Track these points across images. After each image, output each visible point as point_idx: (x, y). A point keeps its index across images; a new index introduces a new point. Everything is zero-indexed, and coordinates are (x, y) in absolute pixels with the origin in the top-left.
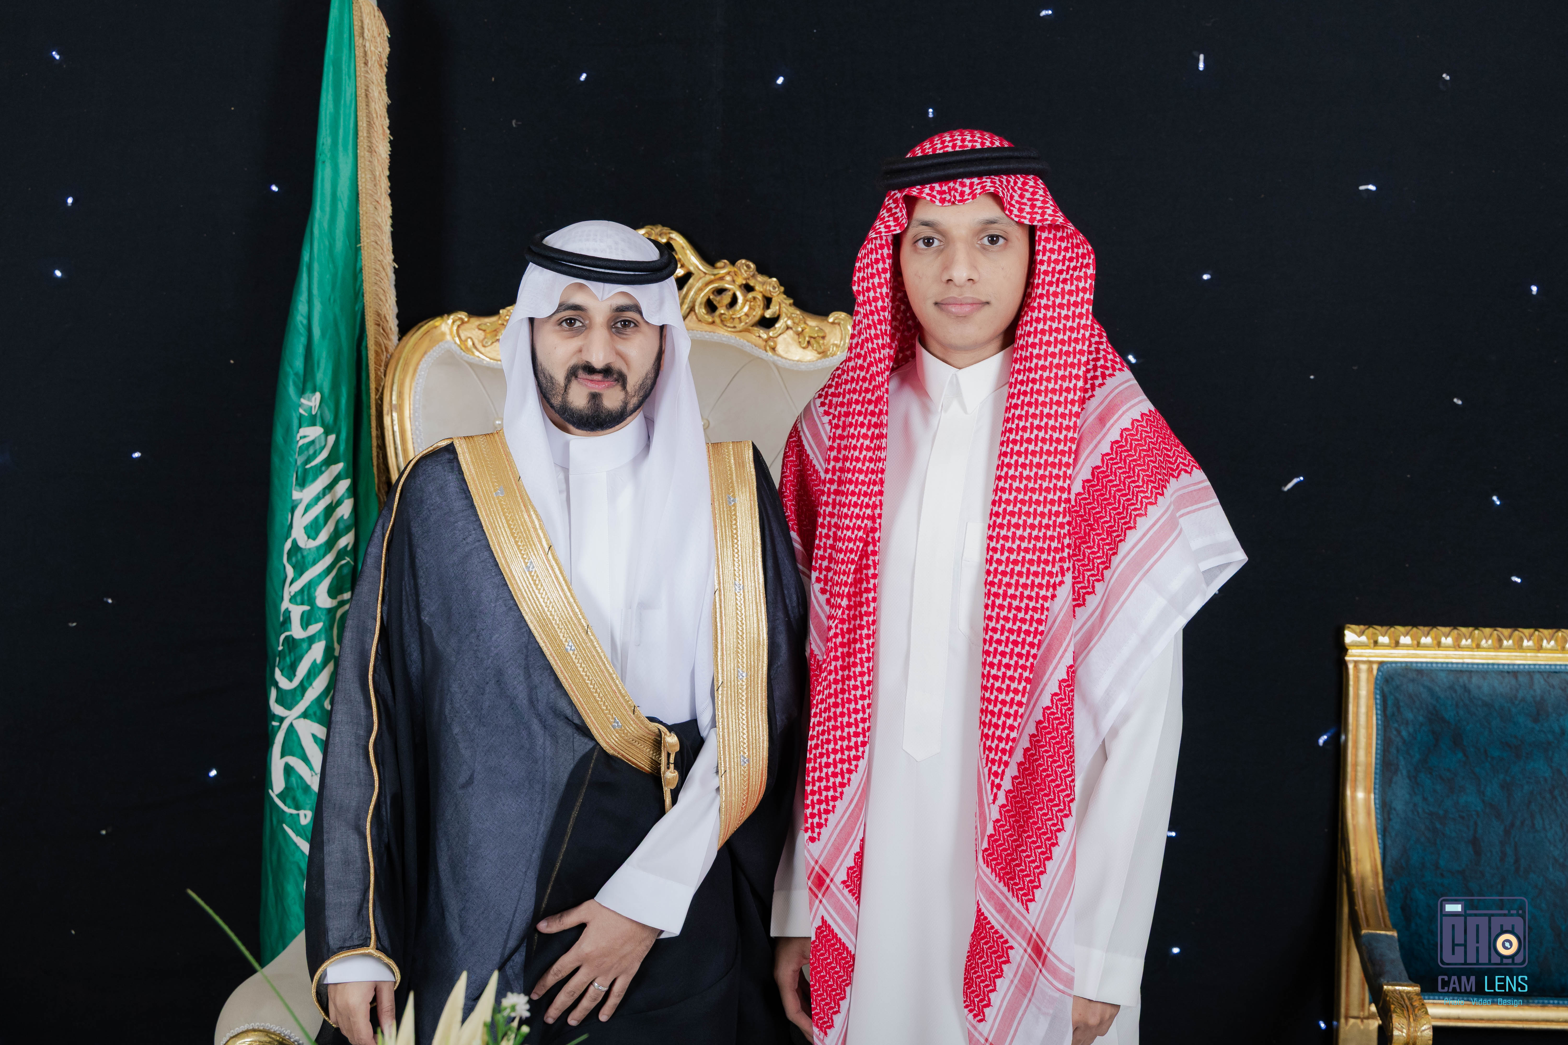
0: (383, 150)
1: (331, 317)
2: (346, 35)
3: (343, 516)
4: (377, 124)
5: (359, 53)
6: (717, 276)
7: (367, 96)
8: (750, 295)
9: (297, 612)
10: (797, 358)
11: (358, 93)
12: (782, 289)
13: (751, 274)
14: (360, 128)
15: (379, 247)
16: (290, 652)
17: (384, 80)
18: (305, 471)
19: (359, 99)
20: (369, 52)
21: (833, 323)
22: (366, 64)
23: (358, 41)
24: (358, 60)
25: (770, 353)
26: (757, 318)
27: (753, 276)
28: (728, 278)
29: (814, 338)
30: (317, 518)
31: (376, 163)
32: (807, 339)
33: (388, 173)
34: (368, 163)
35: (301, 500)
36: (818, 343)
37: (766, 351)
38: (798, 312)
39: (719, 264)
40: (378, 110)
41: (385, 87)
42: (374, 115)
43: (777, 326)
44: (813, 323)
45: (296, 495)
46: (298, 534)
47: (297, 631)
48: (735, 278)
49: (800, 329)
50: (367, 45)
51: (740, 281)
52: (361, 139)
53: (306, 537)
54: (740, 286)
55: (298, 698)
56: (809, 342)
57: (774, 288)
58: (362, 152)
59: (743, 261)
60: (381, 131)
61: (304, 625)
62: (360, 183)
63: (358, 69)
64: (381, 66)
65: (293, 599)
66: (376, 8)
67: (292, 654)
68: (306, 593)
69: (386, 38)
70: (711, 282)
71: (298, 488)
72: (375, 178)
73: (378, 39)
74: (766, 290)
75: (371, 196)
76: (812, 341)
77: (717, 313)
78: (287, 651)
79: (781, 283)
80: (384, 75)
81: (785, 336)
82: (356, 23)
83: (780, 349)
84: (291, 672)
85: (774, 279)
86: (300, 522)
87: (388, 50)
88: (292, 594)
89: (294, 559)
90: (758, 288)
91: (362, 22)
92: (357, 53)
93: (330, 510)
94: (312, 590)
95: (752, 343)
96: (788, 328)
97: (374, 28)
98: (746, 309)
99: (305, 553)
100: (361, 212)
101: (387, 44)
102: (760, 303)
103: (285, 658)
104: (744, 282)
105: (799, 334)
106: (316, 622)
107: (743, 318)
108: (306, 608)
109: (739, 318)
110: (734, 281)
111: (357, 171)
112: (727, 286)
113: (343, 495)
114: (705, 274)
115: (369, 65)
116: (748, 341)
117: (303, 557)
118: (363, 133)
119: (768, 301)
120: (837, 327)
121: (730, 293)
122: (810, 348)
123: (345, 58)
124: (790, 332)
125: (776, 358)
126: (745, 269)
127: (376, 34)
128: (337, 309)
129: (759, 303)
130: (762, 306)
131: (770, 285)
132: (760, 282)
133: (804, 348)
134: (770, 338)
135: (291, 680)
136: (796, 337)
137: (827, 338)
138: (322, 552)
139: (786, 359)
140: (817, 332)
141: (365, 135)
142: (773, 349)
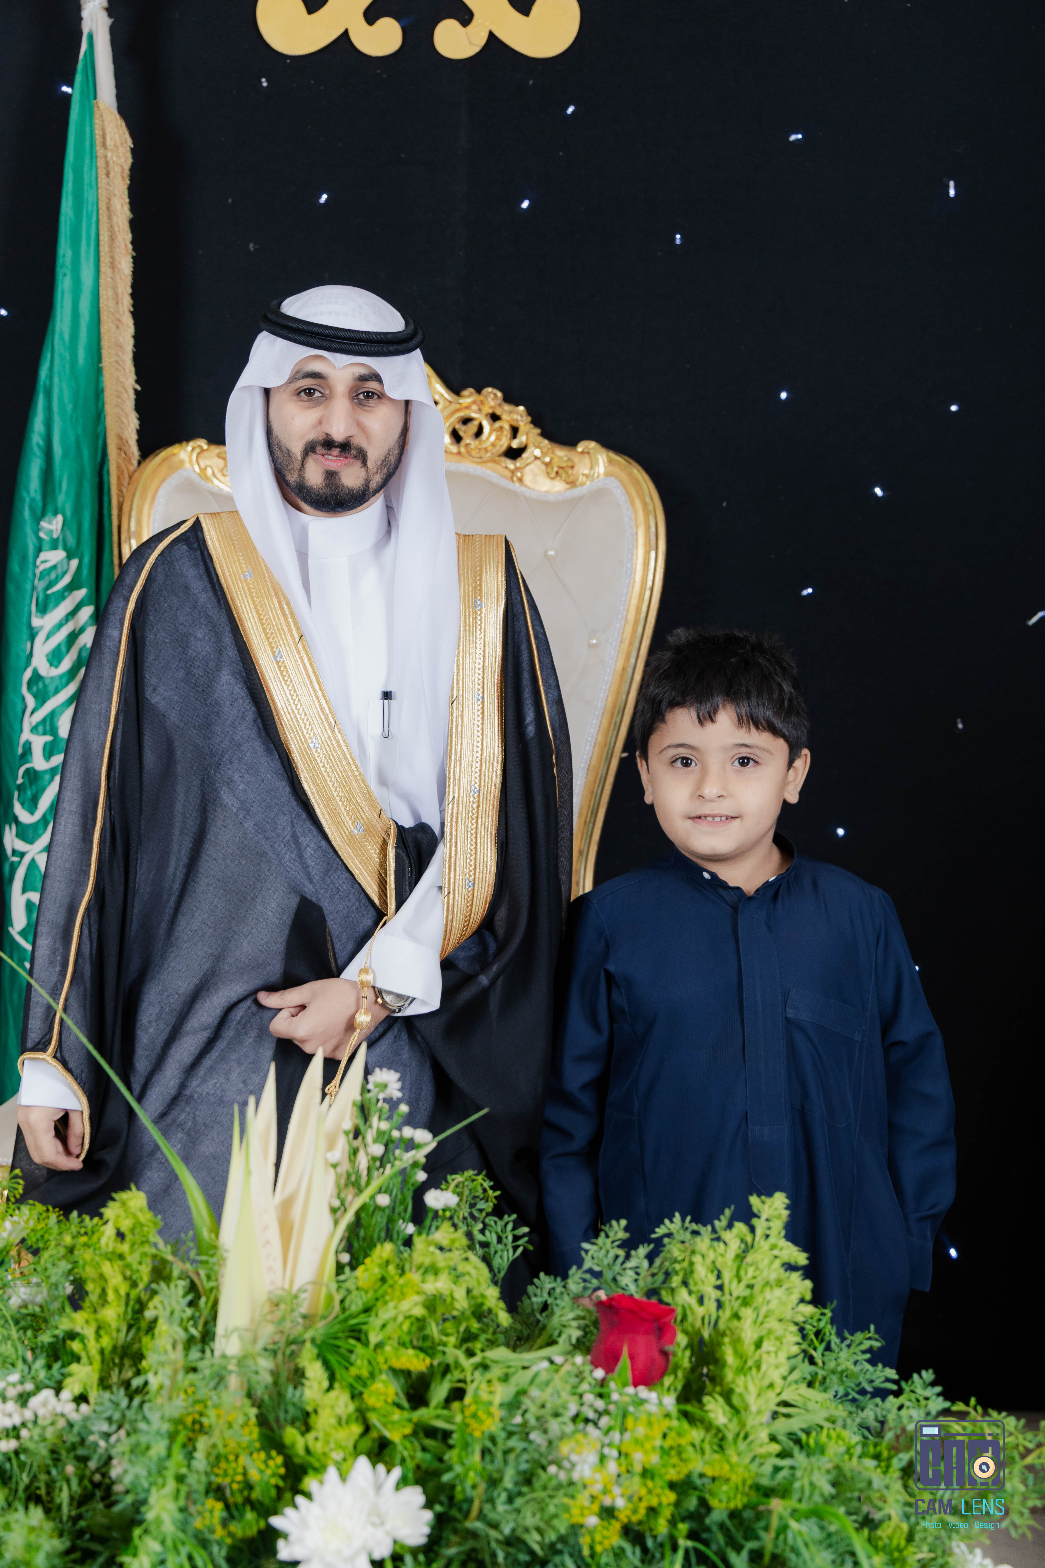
0: (126, 265)
1: (72, 438)
2: (87, 144)
3: (85, 645)
4: (119, 237)
5: (101, 163)
6: (464, 405)
7: (108, 209)
8: (497, 424)
9: (38, 742)
10: (545, 489)
11: (100, 206)
12: (529, 419)
13: (499, 402)
14: (102, 243)
15: (120, 368)
16: (31, 784)
17: (126, 192)
18: (47, 597)
19: (101, 211)
20: (111, 162)
21: (582, 452)
22: (108, 175)
23: (100, 151)
24: (99, 170)
25: (517, 484)
26: (504, 448)
27: (500, 405)
28: (475, 407)
29: (563, 468)
30: (59, 646)
31: (118, 280)
32: (555, 469)
33: (130, 291)
34: (109, 280)
35: (42, 627)
36: (567, 473)
37: (513, 481)
38: (546, 442)
39: (466, 393)
40: (120, 223)
41: (127, 200)
42: (116, 229)
43: (524, 455)
44: (561, 453)
45: (36, 622)
46: (40, 662)
47: (39, 762)
48: (482, 407)
49: (547, 460)
50: (109, 155)
51: (487, 410)
52: (102, 254)
53: (48, 665)
54: (487, 415)
55: (40, 832)
56: (557, 473)
57: (522, 416)
58: (103, 268)
59: (490, 389)
60: (123, 246)
61: (47, 755)
62: (101, 300)
63: (99, 180)
64: (123, 177)
65: (34, 730)
66: (118, 116)
67: (34, 787)
68: (48, 723)
69: (129, 149)
70: (458, 410)
71: (39, 614)
72: (116, 294)
73: (121, 149)
74: (513, 419)
75: (113, 314)
76: (561, 471)
77: (463, 443)
78: (27, 783)
79: (529, 412)
80: (126, 187)
81: (532, 466)
82: (97, 132)
83: (527, 480)
84: (32, 804)
85: (521, 408)
86: (42, 650)
87: (130, 160)
88: (34, 724)
89: (35, 689)
90: (505, 417)
91: (103, 130)
92: (99, 164)
93: (73, 637)
94: (55, 719)
95: (499, 474)
96: (536, 458)
97: (117, 137)
98: (493, 438)
99: (47, 682)
100: (102, 331)
101: (129, 155)
102: (507, 432)
103: (25, 791)
104: (490, 411)
105: (547, 465)
106: (59, 753)
107: (489, 448)
108: (49, 738)
109: (486, 449)
110: (480, 410)
111: (99, 287)
112: (473, 415)
113: (86, 623)
114: (450, 402)
115: (111, 175)
116: (495, 472)
117: (45, 686)
118: (104, 248)
119: (515, 431)
120: (587, 456)
121: (476, 423)
122: (558, 478)
123: (86, 169)
124: (538, 462)
125: (523, 489)
126: (492, 397)
127: (118, 143)
128: (80, 431)
129: (505, 433)
130: (509, 436)
131: (518, 414)
132: (506, 411)
133: (552, 479)
134: (517, 469)
135: (32, 813)
136: (543, 467)
137: (576, 468)
138: (64, 681)
139: (533, 490)
140: (566, 461)
141: (107, 250)
142: (520, 480)
